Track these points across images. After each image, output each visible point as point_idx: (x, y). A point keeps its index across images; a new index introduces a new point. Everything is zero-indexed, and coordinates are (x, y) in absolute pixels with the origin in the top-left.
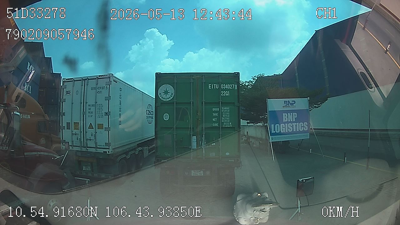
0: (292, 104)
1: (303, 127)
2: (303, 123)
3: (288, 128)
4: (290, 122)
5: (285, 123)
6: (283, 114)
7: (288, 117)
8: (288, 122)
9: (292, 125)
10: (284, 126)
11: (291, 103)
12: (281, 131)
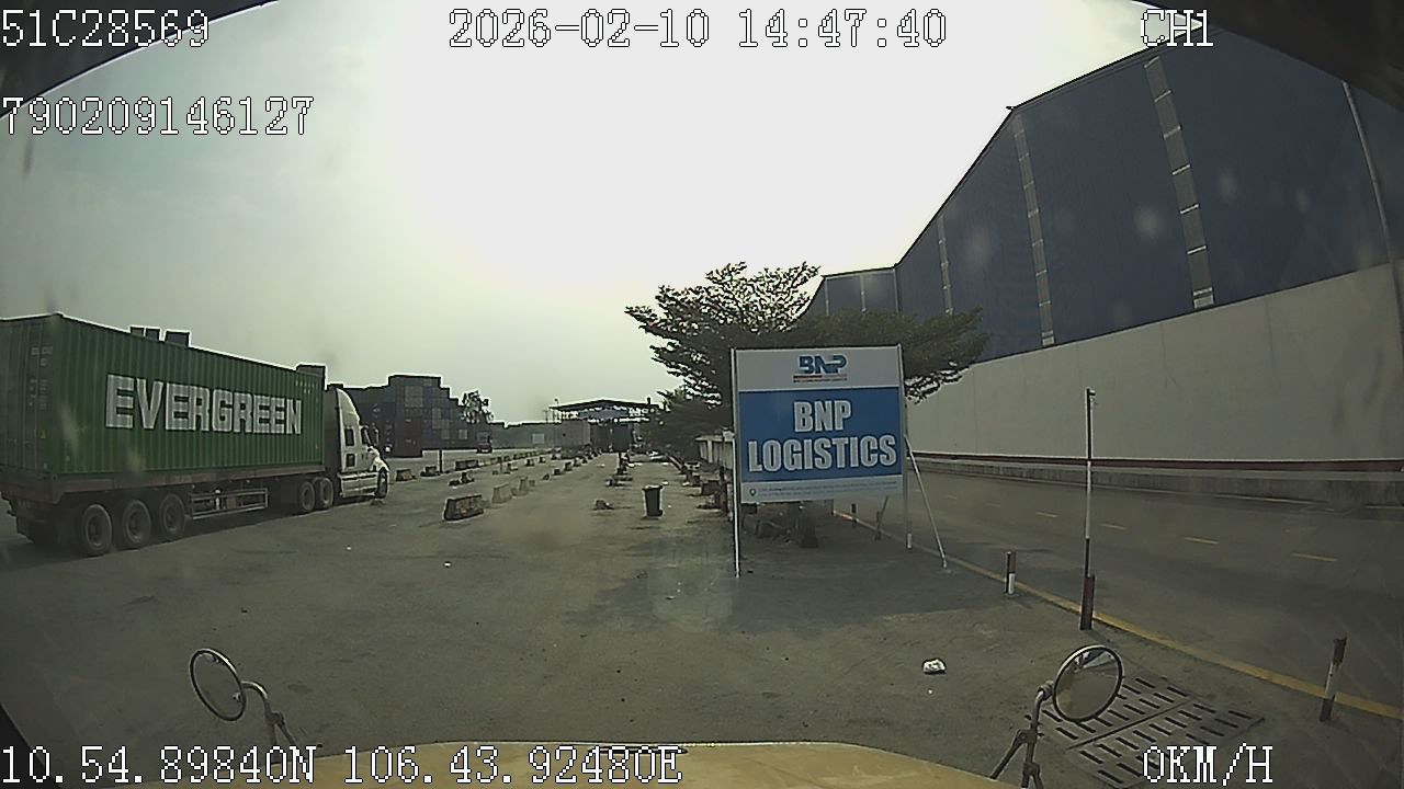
0: (833, 369)
1: (874, 451)
2: (878, 440)
3: (815, 455)
4: (824, 434)
5: (801, 437)
6: (796, 404)
7: (813, 415)
8: (813, 435)
9: (829, 446)
10: (800, 449)
11: (826, 363)
12: (786, 466)
